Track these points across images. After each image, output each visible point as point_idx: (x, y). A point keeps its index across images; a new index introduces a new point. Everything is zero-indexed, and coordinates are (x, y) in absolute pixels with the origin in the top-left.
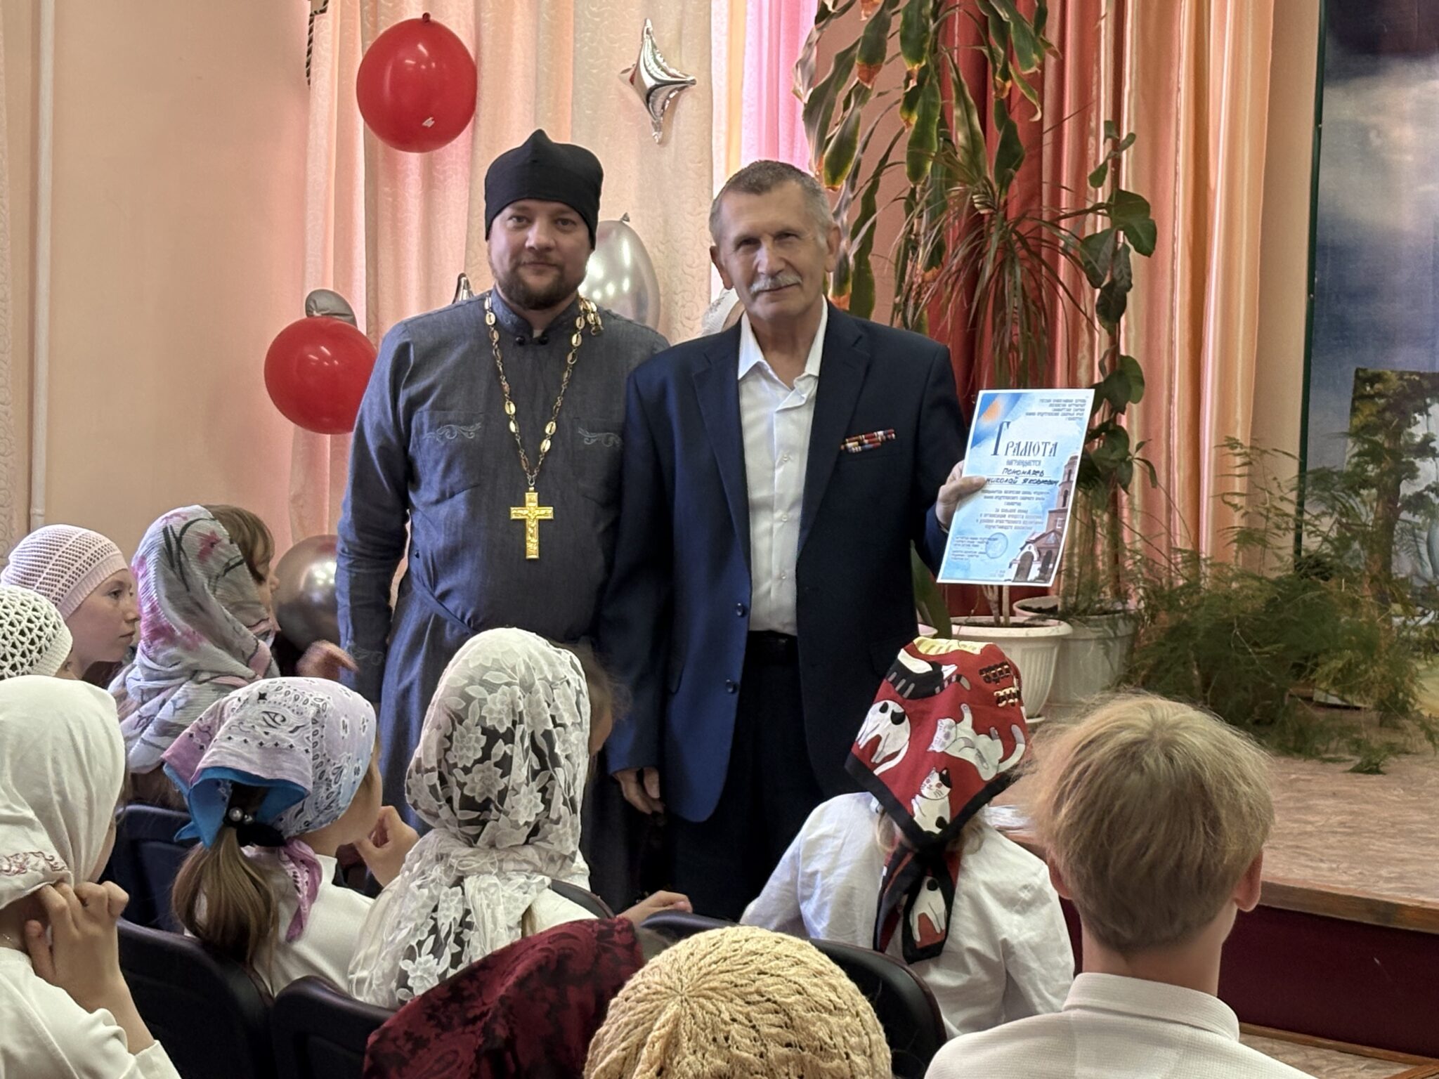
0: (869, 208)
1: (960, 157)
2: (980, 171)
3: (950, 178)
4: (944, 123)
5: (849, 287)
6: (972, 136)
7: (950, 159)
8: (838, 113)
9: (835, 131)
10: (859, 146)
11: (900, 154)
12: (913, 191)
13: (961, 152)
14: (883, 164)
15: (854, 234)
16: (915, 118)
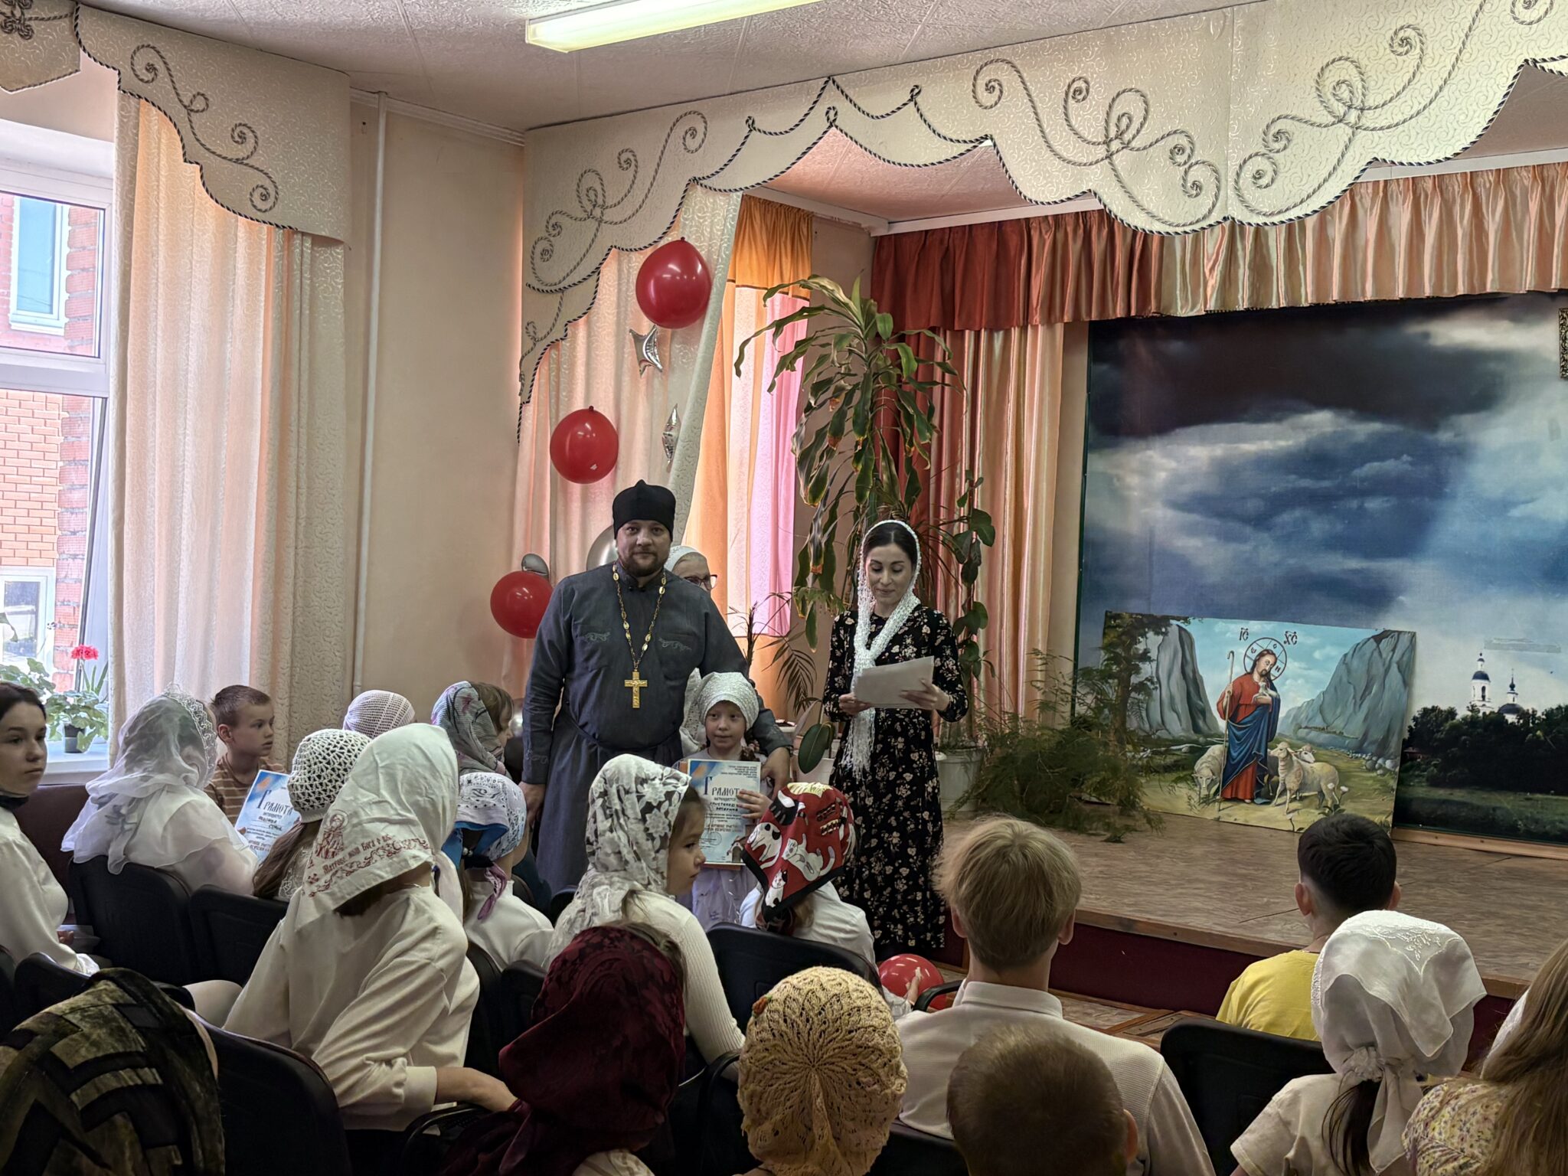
0: (833, 516)
1: (885, 488)
2: (896, 497)
3: (879, 502)
4: (876, 470)
5: (822, 561)
6: (891, 477)
7: (879, 490)
8: (816, 463)
9: (815, 473)
10: (828, 482)
11: (851, 486)
12: (858, 507)
13: (885, 486)
14: (841, 492)
15: (825, 531)
16: (860, 467)
